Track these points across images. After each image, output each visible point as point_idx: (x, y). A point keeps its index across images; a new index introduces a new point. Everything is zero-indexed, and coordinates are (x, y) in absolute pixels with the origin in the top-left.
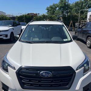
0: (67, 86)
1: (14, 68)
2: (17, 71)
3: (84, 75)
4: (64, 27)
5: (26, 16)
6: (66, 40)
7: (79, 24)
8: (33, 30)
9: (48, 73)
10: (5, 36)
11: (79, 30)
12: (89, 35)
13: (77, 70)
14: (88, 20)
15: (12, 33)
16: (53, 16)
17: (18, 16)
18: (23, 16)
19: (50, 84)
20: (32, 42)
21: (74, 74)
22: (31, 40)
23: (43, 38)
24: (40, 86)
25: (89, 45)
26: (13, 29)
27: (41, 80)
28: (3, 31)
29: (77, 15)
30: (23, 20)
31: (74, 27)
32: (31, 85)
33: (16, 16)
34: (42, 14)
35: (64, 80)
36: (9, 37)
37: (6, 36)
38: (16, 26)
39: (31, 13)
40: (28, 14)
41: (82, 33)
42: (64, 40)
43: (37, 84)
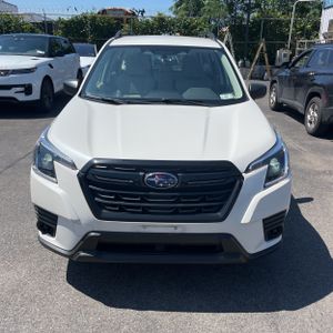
0: (219, 214)
1: (73, 166)
2: (81, 171)
3: (265, 187)
4: (224, 56)
5: (94, 18)
6: (229, 96)
7: (289, 52)
8: (123, 67)
9: (167, 177)
10: (22, 89)
11: (284, 74)
12: (316, 89)
13: (247, 171)
14: (321, 38)
15: (47, 81)
16: (196, 20)
17: (66, 18)
18: (85, 17)
19: (172, 208)
20: (120, 101)
21: (238, 183)
22: (117, 96)
23: (156, 88)
24: (145, 211)
25: (313, 126)
26: (50, 65)
27: (149, 197)
28: (15, 72)
29: (282, 18)
30: (85, 35)
31: (270, 64)
32: (122, 209)
33: (55, 18)
34: (156, 15)
35: (209, 196)
36: (36, 95)
37: (28, 89)
38: (61, 54)
39: (115, 10)
40: (104, 11)
41: (292, 83)
42: (223, 97)
43: (138, 207)
